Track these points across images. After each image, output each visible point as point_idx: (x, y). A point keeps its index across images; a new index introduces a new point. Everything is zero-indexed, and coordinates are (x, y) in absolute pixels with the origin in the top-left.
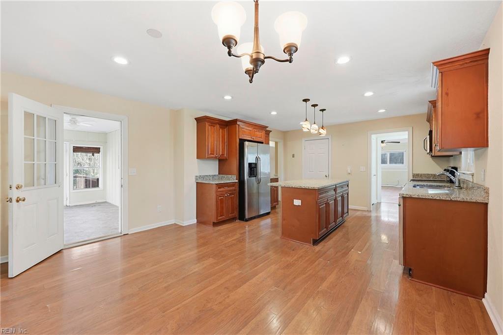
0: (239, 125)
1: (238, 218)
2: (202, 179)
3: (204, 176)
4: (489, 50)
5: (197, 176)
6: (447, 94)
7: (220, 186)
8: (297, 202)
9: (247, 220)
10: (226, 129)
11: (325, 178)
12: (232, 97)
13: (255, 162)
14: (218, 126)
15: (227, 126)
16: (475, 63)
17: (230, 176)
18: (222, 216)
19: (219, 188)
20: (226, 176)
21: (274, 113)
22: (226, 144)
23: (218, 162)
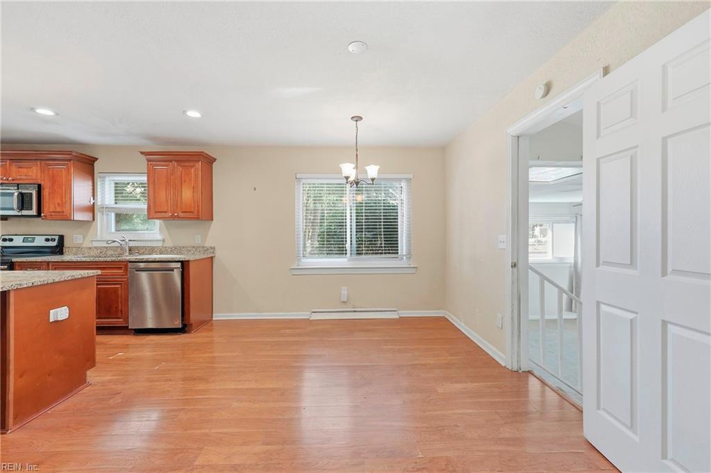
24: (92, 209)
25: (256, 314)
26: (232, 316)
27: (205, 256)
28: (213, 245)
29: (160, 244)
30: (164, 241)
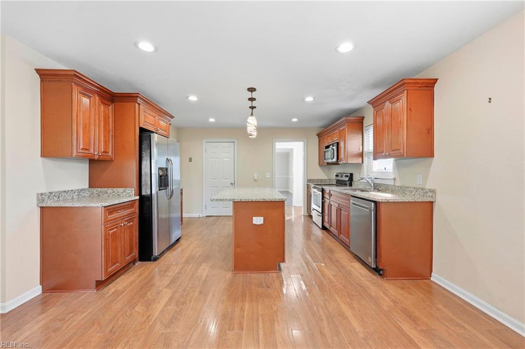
0: (139, 104)
1: (138, 258)
2: (56, 199)
3: (60, 192)
4: (436, 80)
5: (42, 194)
6: (410, 109)
7: (110, 209)
8: (258, 220)
9: (156, 259)
10: (110, 107)
11: (231, 186)
12: (156, 49)
13: (165, 167)
14: (97, 98)
15: (112, 102)
16: (427, 88)
17: (121, 190)
18: (114, 264)
19: (110, 213)
20: (110, 190)
21: (193, 98)
22: (111, 134)
23: (87, 165)
24: (361, 155)
25: (489, 306)
26: (453, 288)
27: (425, 199)
28: (432, 188)
29: (392, 183)
30: (394, 179)
